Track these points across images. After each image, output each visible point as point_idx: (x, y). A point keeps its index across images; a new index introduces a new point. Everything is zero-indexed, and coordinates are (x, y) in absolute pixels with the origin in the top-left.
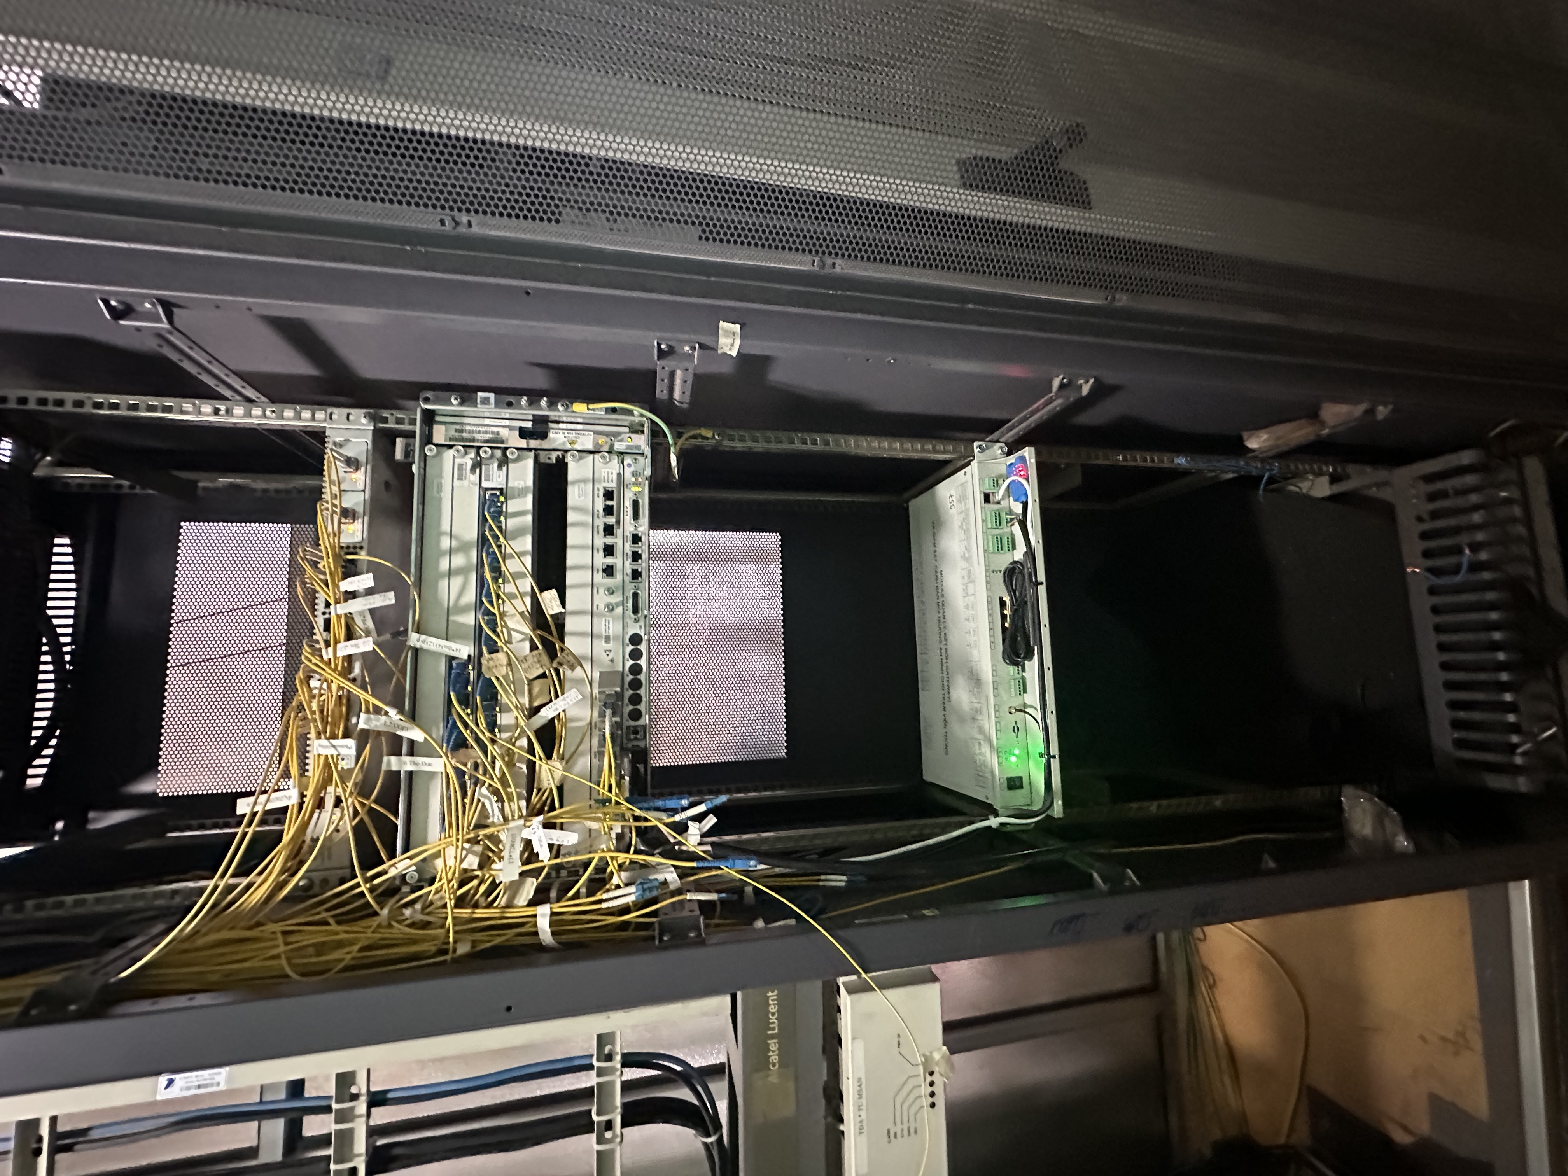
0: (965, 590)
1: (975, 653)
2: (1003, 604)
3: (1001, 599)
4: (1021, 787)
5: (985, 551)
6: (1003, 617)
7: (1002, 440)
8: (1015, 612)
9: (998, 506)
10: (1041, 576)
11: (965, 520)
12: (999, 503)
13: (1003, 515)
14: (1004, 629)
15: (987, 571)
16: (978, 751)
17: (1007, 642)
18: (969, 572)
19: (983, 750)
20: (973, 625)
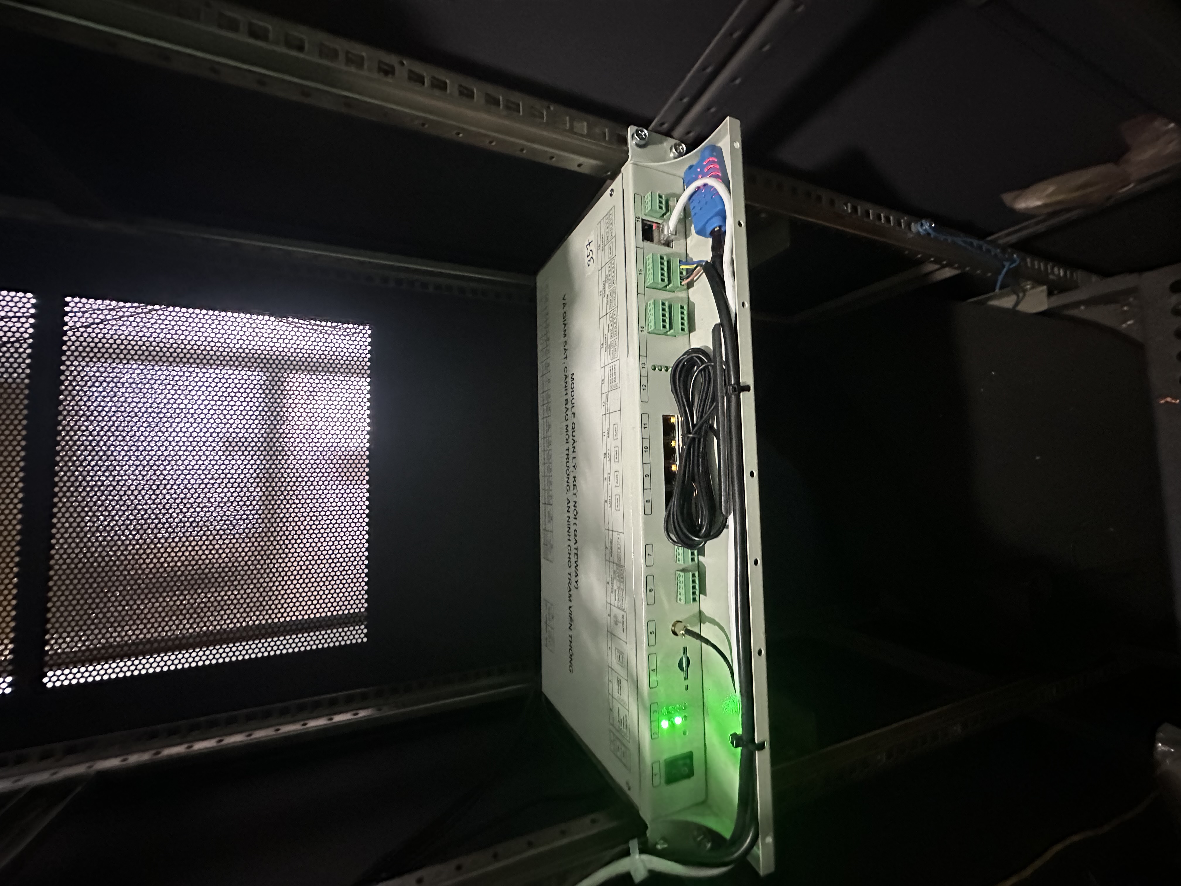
0: (606, 402)
1: (618, 516)
2: (668, 428)
3: (666, 420)
4: (690, 774)
5: (641, 329)
6: (669, 453)
8: (690, 445)
9: (665, 250)
10: (747, 376)
11: (610, 279)
13: (675, 264)
14: (669, 476)
15: (642, 366)
17: (675, 501)
18: (613, 370)
20: (616, 467)
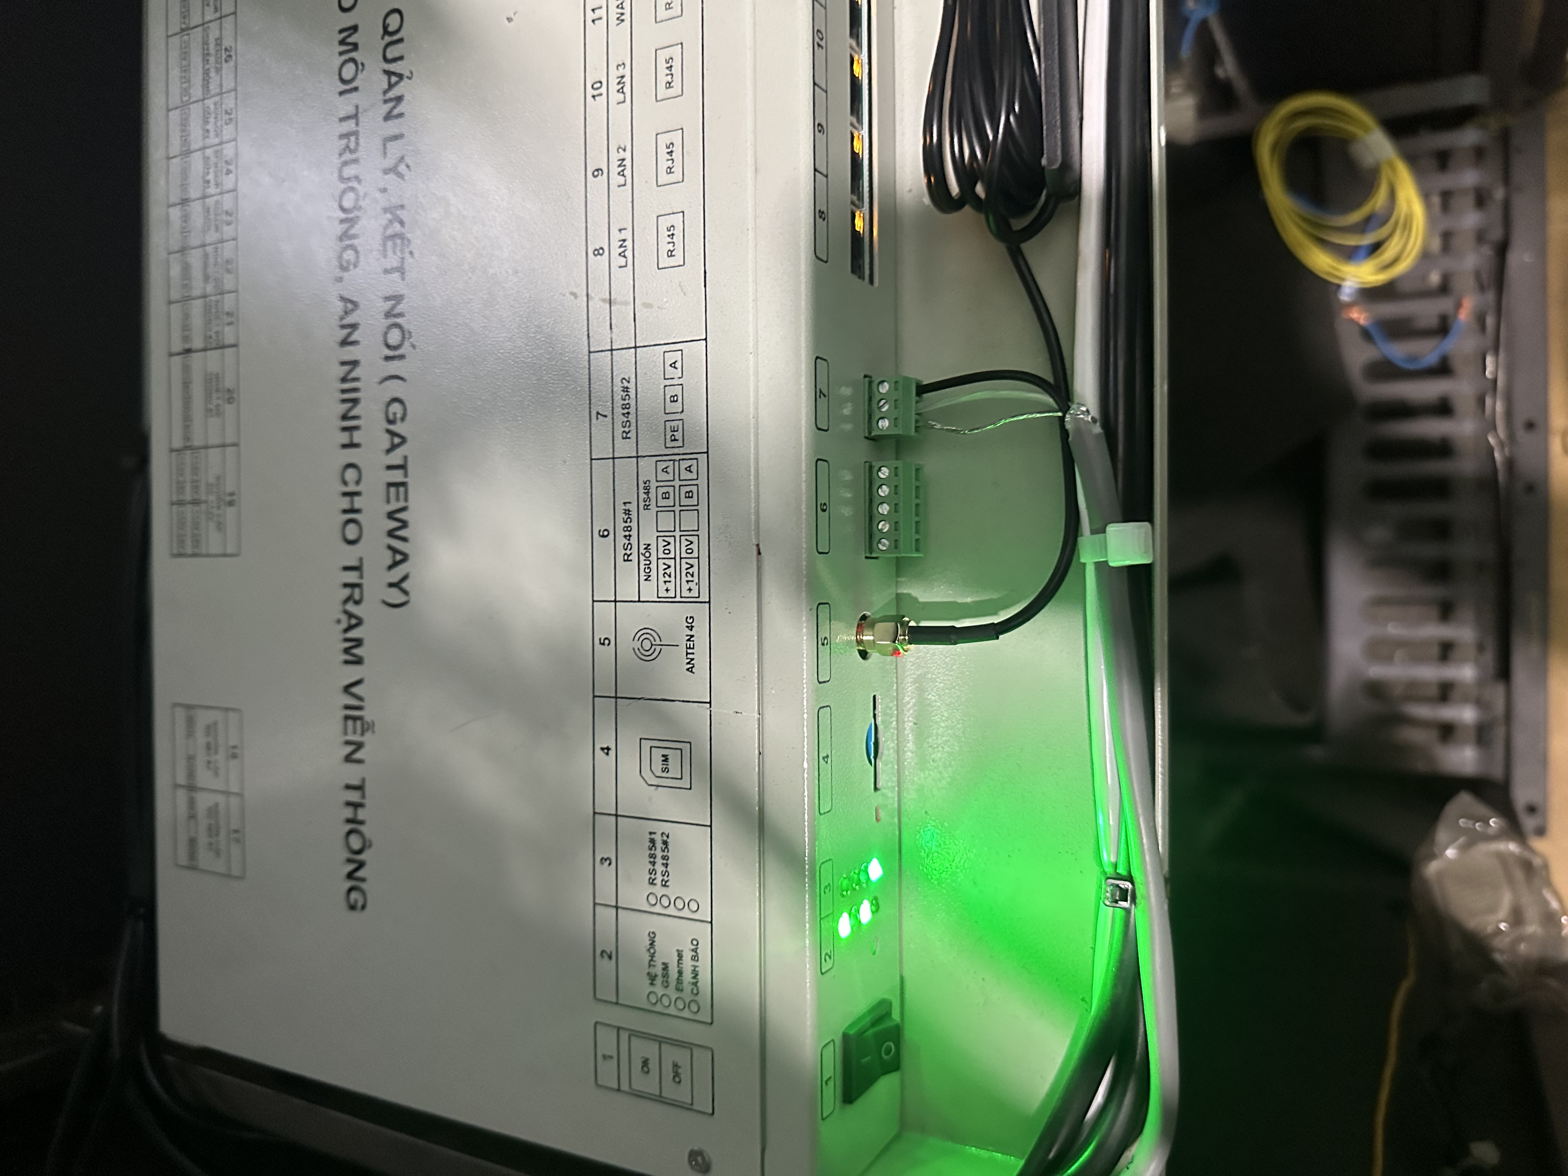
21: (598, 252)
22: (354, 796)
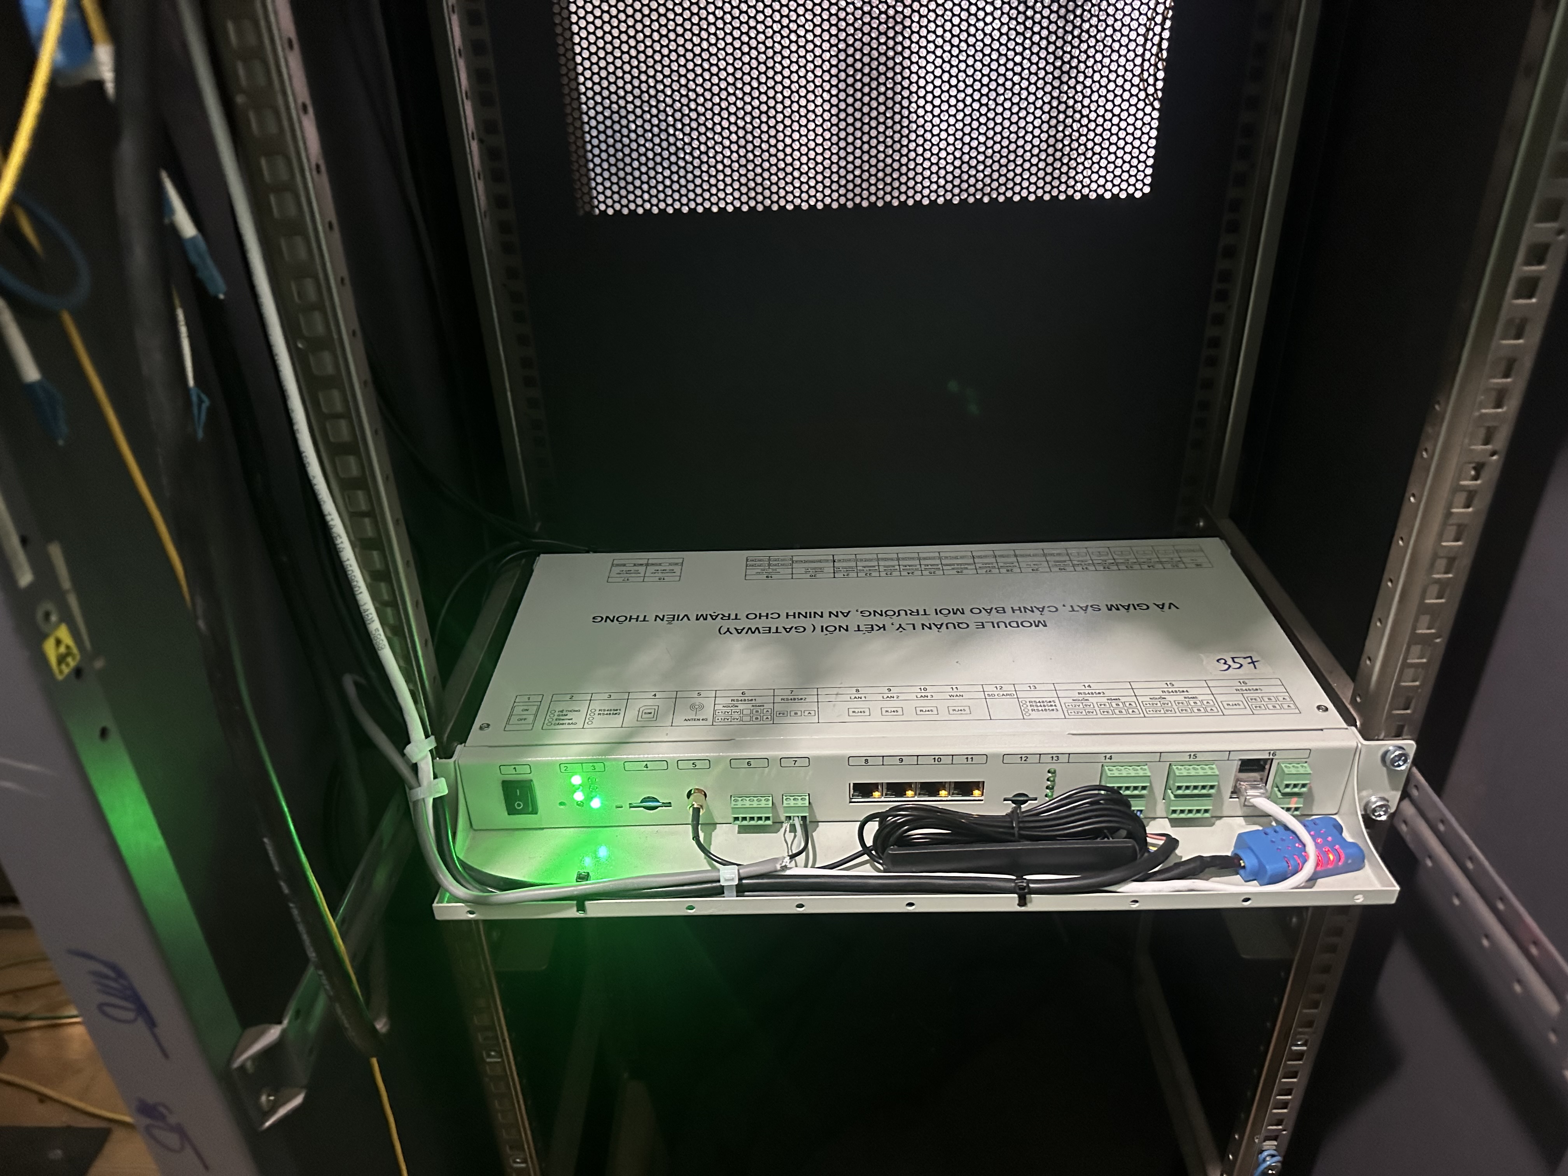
7: (1409, 809)
12: (1236, 792)
16: (596, 705)
19: (598, 720)
21: (857, 691)
22: (641, 618)
